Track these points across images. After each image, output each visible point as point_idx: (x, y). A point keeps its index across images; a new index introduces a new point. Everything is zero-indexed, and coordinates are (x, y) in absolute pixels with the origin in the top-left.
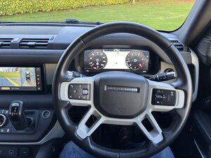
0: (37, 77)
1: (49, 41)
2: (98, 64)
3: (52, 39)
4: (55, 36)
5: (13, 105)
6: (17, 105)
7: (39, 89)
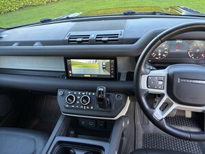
0: (111, 68)
1: (119, 37)
2: (159, 54)
3: (121, 35)
4: (123, 31)
5: (99, 89)
6: (102, 90)
7: (112, 76)
